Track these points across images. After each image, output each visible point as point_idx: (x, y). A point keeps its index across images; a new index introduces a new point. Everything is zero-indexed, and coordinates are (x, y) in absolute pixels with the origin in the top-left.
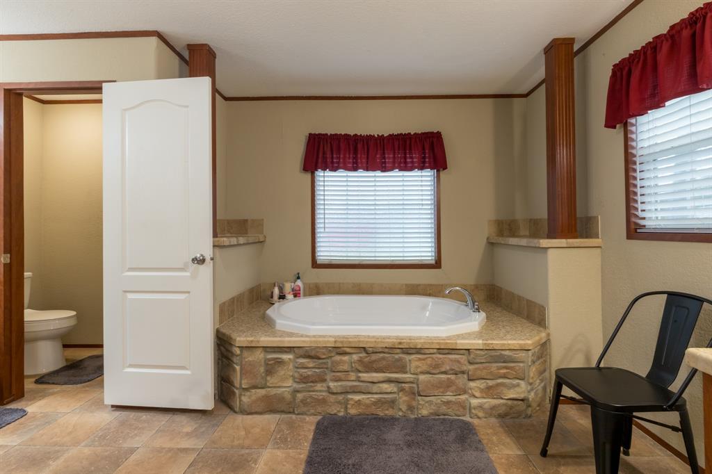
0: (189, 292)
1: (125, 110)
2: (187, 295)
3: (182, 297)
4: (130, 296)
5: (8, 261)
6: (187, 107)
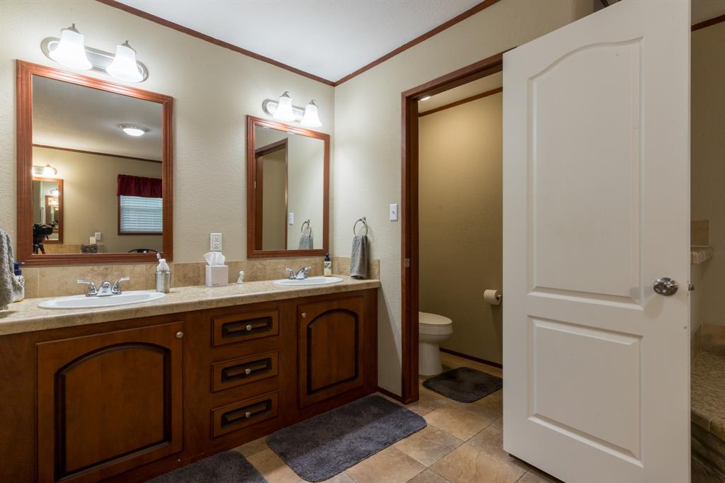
0: (640, 337)
1: (531, 79)
2: (635, 340)
3: (628, 342)
4: (538, 324)
5: (408, 266)
6: (639, 39)
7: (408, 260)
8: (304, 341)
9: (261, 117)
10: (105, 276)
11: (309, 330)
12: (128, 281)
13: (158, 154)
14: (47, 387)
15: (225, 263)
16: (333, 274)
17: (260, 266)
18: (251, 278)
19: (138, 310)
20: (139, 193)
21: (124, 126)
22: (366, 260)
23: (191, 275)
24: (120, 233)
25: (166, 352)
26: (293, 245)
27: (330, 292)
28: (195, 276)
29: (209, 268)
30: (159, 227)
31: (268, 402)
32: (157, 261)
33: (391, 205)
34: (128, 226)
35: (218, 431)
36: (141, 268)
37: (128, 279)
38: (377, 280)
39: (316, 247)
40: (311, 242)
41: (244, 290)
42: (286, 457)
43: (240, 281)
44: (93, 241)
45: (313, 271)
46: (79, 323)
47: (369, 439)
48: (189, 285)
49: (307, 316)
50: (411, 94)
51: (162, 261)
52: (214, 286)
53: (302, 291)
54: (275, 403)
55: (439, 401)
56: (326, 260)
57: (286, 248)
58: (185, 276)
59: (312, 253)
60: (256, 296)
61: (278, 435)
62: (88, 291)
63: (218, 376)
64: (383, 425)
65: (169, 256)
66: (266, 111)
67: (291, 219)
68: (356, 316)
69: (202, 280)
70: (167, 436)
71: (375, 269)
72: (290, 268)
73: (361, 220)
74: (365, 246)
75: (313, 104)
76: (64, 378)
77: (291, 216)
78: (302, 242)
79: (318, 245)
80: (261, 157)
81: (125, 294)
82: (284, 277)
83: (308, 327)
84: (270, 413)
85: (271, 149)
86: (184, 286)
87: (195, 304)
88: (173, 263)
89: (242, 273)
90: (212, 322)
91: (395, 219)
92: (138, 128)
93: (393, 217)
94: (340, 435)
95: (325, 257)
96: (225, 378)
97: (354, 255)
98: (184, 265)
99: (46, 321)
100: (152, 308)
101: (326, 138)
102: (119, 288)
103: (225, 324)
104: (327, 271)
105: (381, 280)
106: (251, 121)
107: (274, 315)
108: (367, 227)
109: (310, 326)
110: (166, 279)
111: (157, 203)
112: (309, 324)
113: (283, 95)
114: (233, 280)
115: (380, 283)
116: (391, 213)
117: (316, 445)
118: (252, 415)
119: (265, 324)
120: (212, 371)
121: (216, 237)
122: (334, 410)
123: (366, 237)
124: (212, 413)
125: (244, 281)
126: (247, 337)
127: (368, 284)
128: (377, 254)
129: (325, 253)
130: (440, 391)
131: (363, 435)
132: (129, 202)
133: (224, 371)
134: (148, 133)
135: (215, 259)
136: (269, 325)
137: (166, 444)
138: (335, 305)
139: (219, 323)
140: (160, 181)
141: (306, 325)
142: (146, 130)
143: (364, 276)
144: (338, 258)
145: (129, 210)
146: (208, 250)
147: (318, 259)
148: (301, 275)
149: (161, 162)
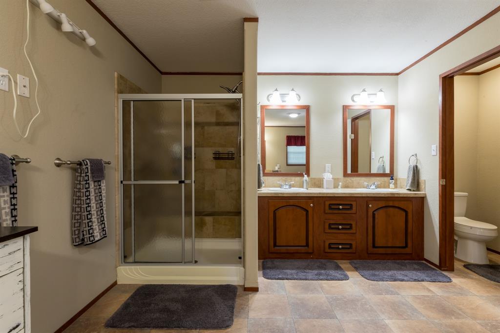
5: (444, 184)
7: (445, 180)
8: (371, 220)
9: (352, 105)
10: (286, 181)
11: (374, 215)
12: (293, 184)
13: (304, 123)
14: (272, 215)
15: (333, 179)
16: (396, 187)
17: (350, 181)
18: (346, 187)
19: (297, 193)
20: (296, 144)
21: (290, 114)
22: (416, 180)
23: (317, 183)
24: (288, 165)
25: (307, 211)
26: (374, 170)
27: (387, 196)
28: (319, 183)
29: (325, 180)
30: (304, 162)
31: (351, 245)
32: (303, 176)
33: (433, 146)
34: (291, 161)
35: (327, 250)
36: (298, 179)
37: (293, 182)
38: (424, 193)
39: (386, 172)
40: (384, 169)
41: (340, 191)
42: (356, 269)
43: (339, 187)
44: (277, 169)
45: (382, 185)
46: (280, 195)
47: (407, 276)
48: (316, 187)
49: (372, 206)
50: (446, 75)
51: (306, 176)
52: (327, 188)
53: (369, 193)
54: (354, 246)
55: (472, 276)
56: (391, 179)
57: (370, 172)
58: (315, 183)
59: (384, 175)
60: (344, 193)
61: (355, 261)
62: (281, 186)
63: (327, 226)
64: (419, 274)
65: (308, 174)
66: (353, 101)
67: (373, 156)
68: (406, 212)
69: (322, 186)
70: (307, 245)
71: (422, 186)
72: (368, 183)
73: (413, 155)
74: (415, 171)
75: (382, 91)
76: (276, 213)
77: (373, 153)
78: (379, 169)
79: (388, 171)
80: (357, 120)
81: (292, 188)
82: (364, 188)
83: (373, 212)
84: (351, 250)
85: (361, 116)
86: (314, 188)
87: (317, 193)
88: (310, 177)
89: (340, 183)
90: (325, 202)
91: (435, 154)
92: (295, 113)
93: (434, 153)
94: (390, 270)
95: (390, 178)
96: (330, 228)
97: (408, 177)
98: (314, 179)
99: (271, 193)
100: (301, 193)
101: (392, 108)
102: (290, 186)
103: (330, 204)
104: (392, 186)
105: (426, 193)
106: (345, 108)
107: (354, 203)
108: (417, 159)
109: (375, 212)
110: (307, 184)
111: (303, 149)
112: (374, 211)
113: (363, 91)
114: (336, 187)
115: (426, 194)
116: (432, 151)
117: (373, 269)
118: (342, 248)
119: (349, 207)
120: (324, 222)
121: (328, 166)
122: (390, 261)
123: (417, 166)
124: (324, 241)
125: (342, 188)
126: (340, 212)
127: (416, 194)
128: (423, 177)
129: (391, 175)
130: (476, 272)
131: (403, 273)
132: (292, 149)
133: (330, 224)
134: (300, 115)
135: (328, 176)
136: (351, 208)
137: (306, 248)
138: (391, 204)
139: (327, 203)
140: (305, 137)
141: (372, 211)
142: (299, 114)
143: (415, 190)
144: (400, 179)
145: (291, 153)
146: (324, 171)
147: (386, 179)
148: (373, 187)
149: (305, 127)
